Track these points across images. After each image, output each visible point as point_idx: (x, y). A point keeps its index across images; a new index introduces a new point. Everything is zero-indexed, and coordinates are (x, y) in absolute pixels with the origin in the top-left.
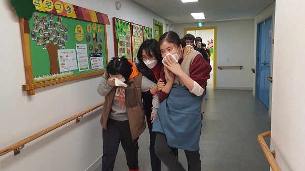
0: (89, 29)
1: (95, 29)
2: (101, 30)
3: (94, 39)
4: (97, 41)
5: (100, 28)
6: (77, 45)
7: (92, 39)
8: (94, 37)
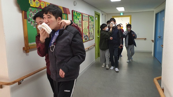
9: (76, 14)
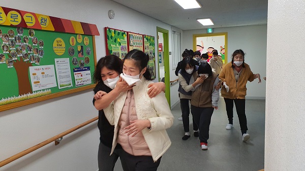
0: (73, 41)
1: (80, 41)
2: (88, 42)
4: (82, 54)
6: (56, 60)
7: (76, 53)
8: (79, 50)
9: (113, 35)
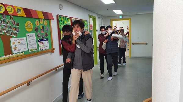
0: (37, 23)
1: (42, 23)
2: (47, 24)
3: (41, 30)
4: (43, 31)
5: (46, 23)
6: (27, 34)
7: (39, 30)
8: (41, 28)
